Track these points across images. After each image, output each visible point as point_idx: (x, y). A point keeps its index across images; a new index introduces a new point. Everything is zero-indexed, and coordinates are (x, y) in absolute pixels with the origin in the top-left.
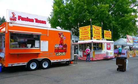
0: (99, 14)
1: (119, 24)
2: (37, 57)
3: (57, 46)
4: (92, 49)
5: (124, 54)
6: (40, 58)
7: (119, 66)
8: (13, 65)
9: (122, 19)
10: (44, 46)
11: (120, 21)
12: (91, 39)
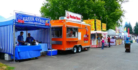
0: (96, 9)
1: (111, 18)
2: (77, 44)
3: (85, 36)
4: (96, 38)
5: (113, 43)
6: (78, 45)
7: (126, 49)
8: (68, 49)
9: (114, 14)
10: (79, 36)
11: (111, 16)
12: (95, 30)
